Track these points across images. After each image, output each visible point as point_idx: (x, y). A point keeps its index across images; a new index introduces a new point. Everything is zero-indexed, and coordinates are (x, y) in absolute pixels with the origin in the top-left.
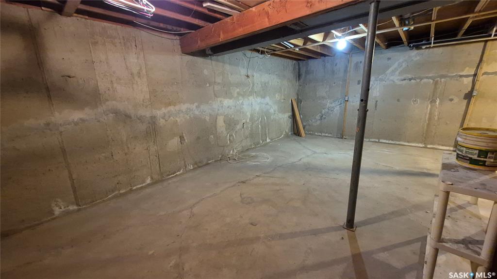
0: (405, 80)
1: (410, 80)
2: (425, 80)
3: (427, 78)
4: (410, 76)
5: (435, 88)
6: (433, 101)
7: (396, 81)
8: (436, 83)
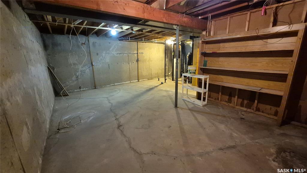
0: (118, 54)
1: (120, 54)
2: (125, 54)
3: (125, 53)
4: (120, 53)
5: (129, 58)
6: (129, 63)
7: (115, 55)
8: (128, 56)
